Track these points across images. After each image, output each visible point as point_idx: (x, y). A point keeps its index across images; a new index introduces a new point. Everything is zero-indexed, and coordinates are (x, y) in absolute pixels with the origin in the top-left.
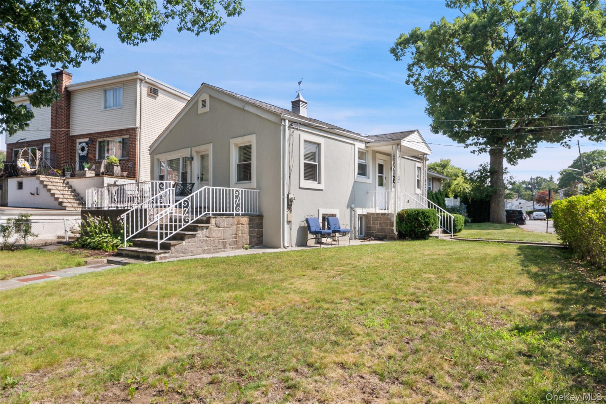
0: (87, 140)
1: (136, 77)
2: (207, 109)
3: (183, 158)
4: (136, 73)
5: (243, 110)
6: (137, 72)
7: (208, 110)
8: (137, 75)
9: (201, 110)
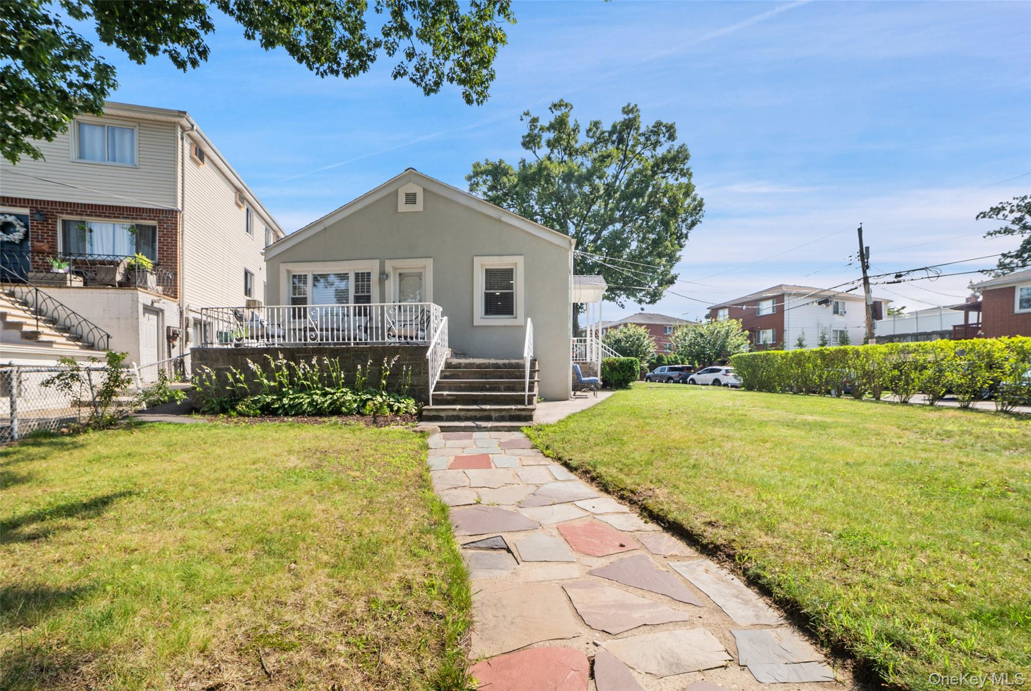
0: (26, 211)
1: (176, 120)
2: (419, 207)
3: (357, 275)
4: (182, 114)
5: (500, 221)
6: (185, 113)
7: (422, 210)
8: (182, 117)
9: (403, 207)
